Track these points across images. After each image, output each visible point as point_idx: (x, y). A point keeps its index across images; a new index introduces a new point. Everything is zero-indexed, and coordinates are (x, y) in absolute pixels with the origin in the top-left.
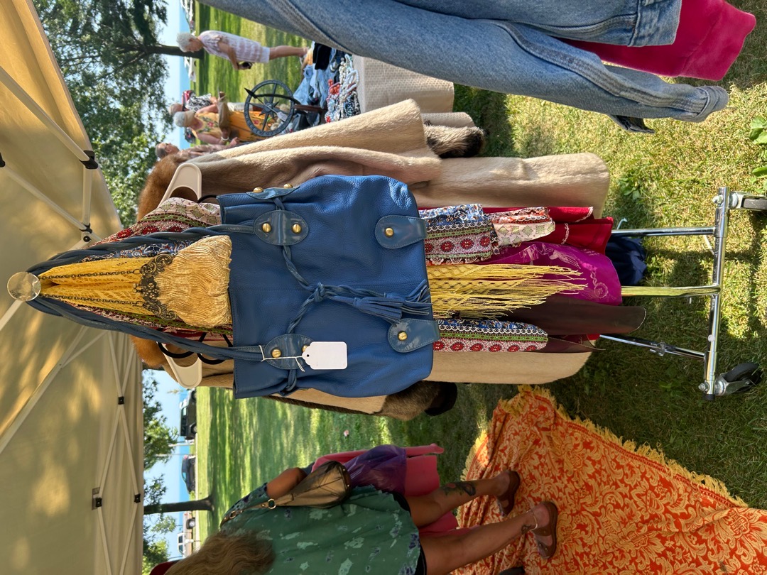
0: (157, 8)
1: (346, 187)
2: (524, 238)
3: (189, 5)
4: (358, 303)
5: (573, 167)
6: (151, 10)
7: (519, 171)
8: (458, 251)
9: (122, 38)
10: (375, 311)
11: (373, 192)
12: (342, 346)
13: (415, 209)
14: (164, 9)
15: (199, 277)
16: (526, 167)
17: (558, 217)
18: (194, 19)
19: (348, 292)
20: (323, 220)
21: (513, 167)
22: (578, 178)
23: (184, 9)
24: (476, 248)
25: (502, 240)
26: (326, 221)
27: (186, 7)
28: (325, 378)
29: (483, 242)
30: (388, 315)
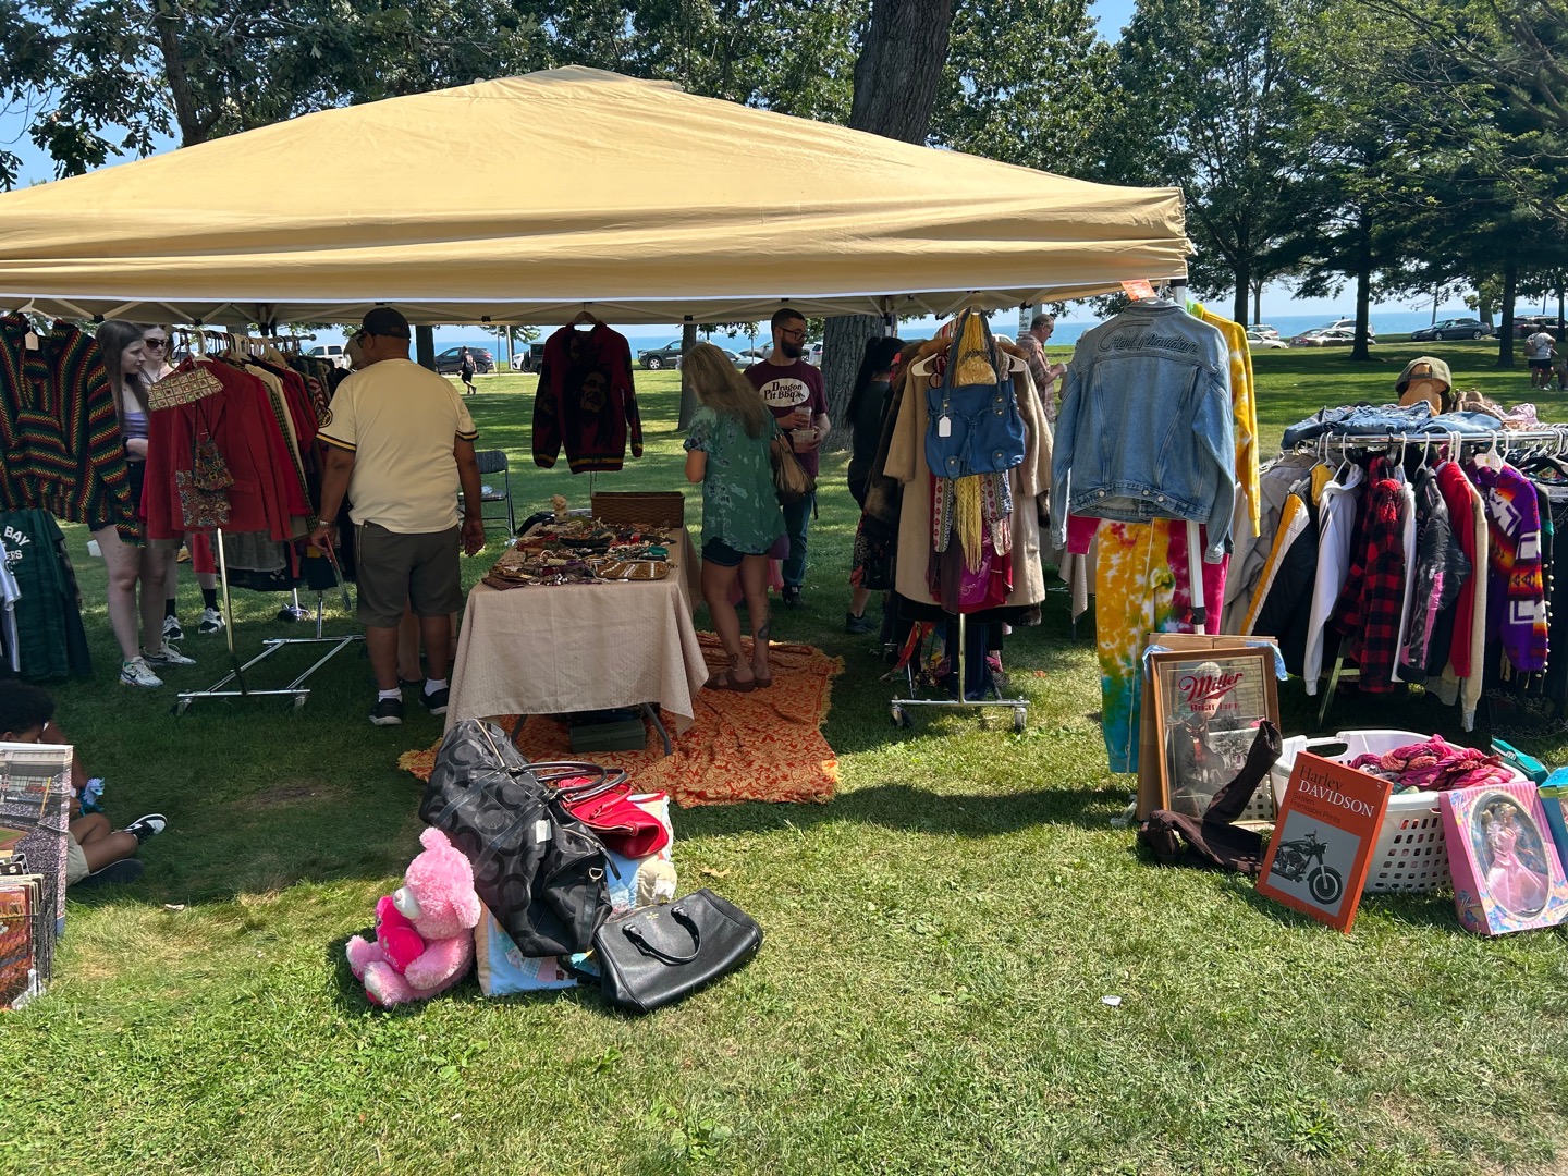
0: (1324, 279)
1: (1019, 436)
2: (995, 539)
3: (1338, 334)
4: (968, 440)
5: (1036, 581)
6: (1319, 268)
7: (1032, 547)
8: (988, 500)
9: (1261, 219)
10: (965, 448)
11: (1017, 448)
12: (948, 434)
13: (1010, 468)
14: (1324, 293)
15: (981, 373)
16: (1034, 552)
17: (1006, 558)
18: (1312, 344)
19: (972, 436)
20: (1004, 425)
21: (1034, 544)
22: (1029, 584)
23: (1331, 326)
24: (990, 509)
25: (994, 525)
26: (1004, 426)
27: (1334, 329)
28: (936, 428)
29: (993, 513)
30: (962, 455)
